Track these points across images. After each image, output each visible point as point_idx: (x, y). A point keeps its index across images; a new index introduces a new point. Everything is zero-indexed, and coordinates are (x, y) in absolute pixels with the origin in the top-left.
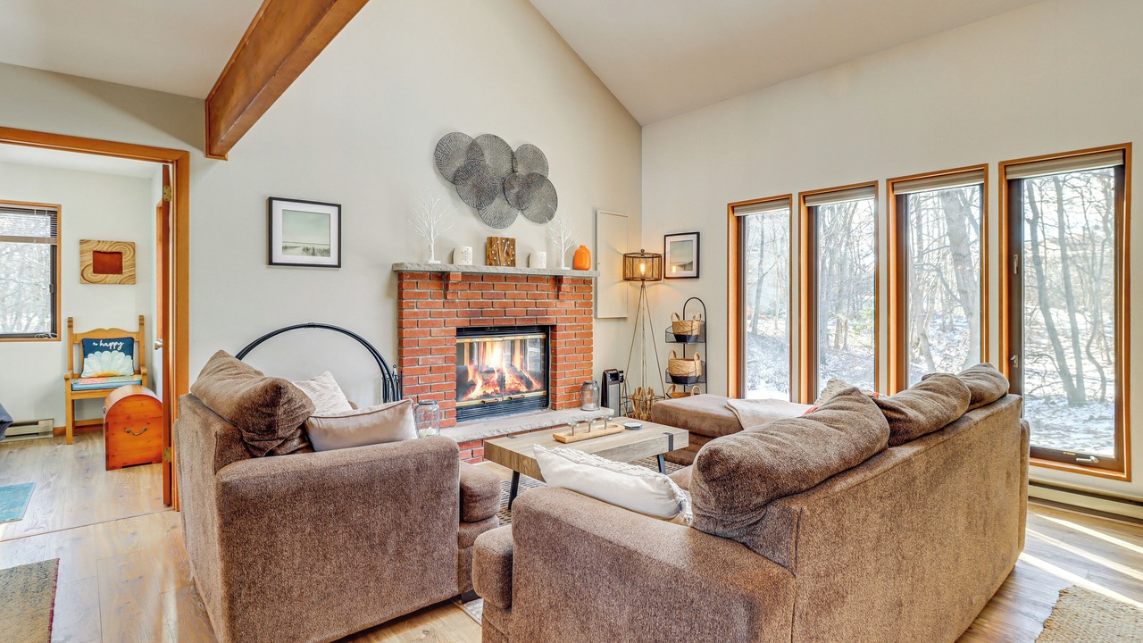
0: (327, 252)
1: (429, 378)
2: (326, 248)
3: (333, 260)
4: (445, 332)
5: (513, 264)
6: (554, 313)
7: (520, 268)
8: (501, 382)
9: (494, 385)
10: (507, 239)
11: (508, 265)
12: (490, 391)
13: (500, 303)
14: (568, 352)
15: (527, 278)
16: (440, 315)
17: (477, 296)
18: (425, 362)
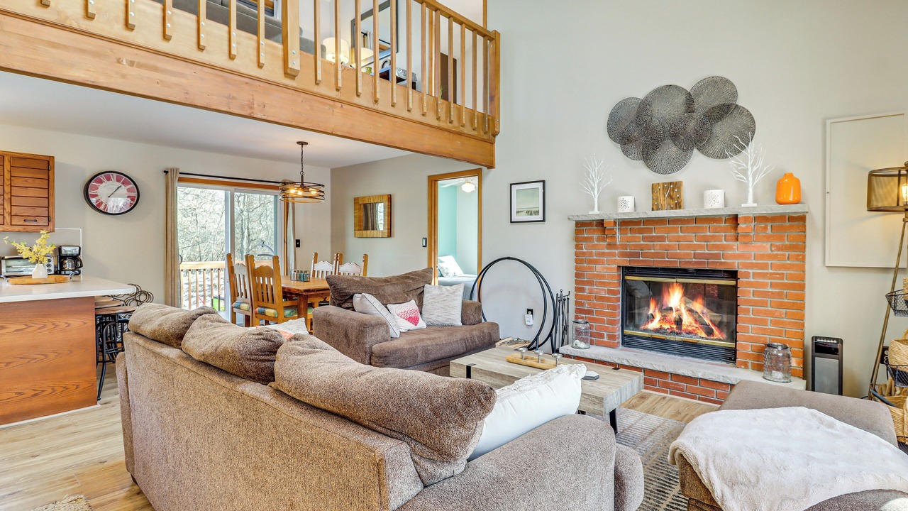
0: (537, 213)
1: (594, 304)
2: (537, 209)
3: (540, 217)
4: (608, 268)
5: (678, 206)
6: (734, 256)
7: (688, 211)
8: (679, 322)
9: (670, 322)
10: (671, 183)
11: (672, 208)
12: (666, 326)
13: (661, 245)
14: (755, 303)
15: (697, 219)
16: (603, 254)
17: (638, 240)
18: (591, 291)
